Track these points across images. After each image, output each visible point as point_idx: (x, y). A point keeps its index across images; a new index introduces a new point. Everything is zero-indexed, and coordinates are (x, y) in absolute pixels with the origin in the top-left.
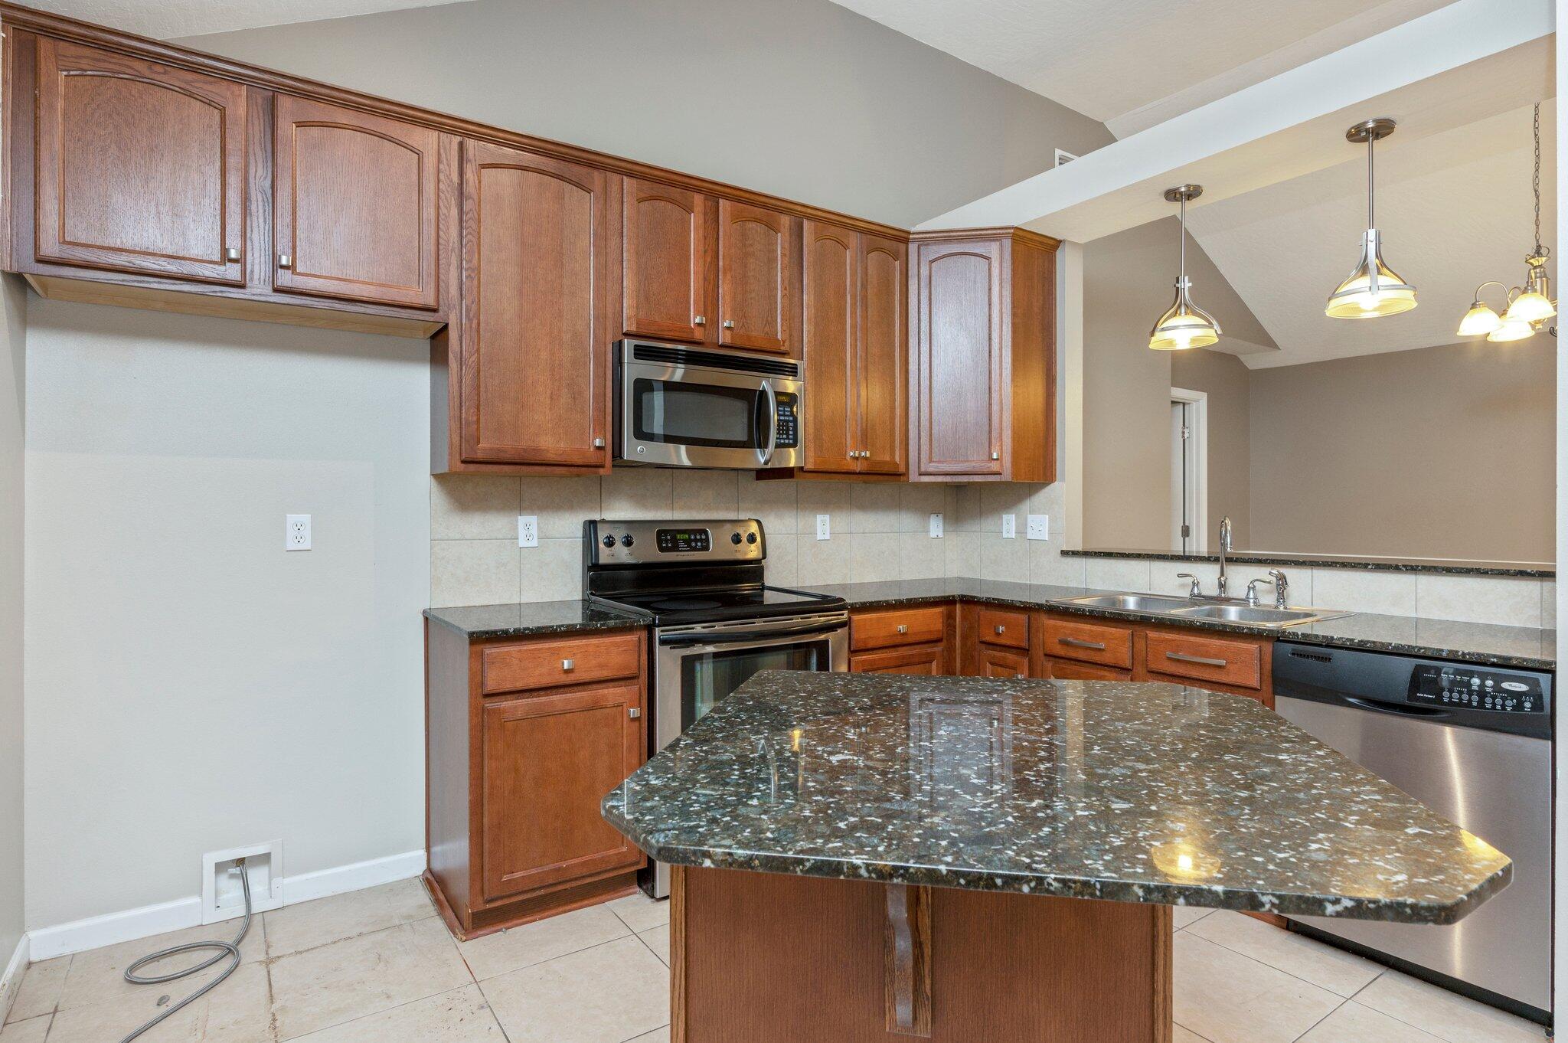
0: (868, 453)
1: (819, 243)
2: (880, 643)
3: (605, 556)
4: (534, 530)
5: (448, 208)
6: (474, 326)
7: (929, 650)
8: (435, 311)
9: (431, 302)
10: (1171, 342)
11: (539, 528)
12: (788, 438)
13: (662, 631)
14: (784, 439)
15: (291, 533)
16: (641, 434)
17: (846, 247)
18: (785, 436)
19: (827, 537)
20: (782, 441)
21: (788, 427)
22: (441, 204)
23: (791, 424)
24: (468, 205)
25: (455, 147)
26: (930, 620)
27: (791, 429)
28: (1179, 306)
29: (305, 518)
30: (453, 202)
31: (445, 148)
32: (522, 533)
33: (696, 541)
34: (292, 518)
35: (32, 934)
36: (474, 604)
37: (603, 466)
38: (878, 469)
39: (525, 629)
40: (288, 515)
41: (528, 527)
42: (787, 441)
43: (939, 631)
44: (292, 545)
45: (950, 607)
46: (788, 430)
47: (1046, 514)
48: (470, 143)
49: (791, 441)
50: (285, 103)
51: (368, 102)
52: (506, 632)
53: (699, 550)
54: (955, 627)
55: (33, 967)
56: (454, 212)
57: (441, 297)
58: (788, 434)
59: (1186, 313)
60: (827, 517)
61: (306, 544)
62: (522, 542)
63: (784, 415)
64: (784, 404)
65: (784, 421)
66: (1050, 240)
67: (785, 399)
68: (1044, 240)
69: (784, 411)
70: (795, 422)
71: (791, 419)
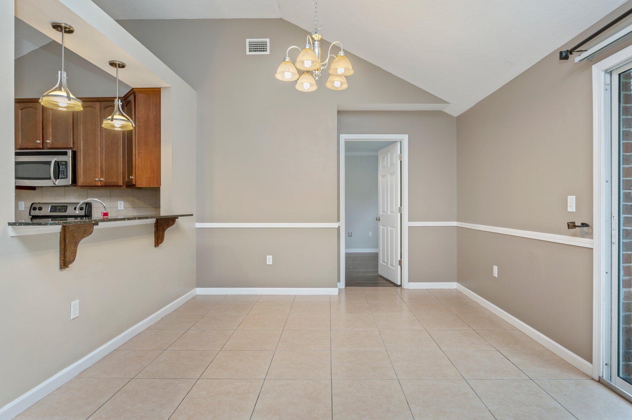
12: (64, 176)
17: (95, 108)
18: (63, 175)
19: (122, 209)
20: (62, 177)
21: (64, 172)
23: (65, 171)
33: (63, 209)
42: (64, 177)
46: (64, 173)
49: (65, 177)
53: (63, 212)
58: (64, 175)
60: (122, 202)
63: (63, 168)
64: (63, 165)
65: (63, 170)
66: (155, 89)
67: (64, 163)
68: (152, 90)
69: (63, 167)
70: (67, 170)
71: (65, 169)
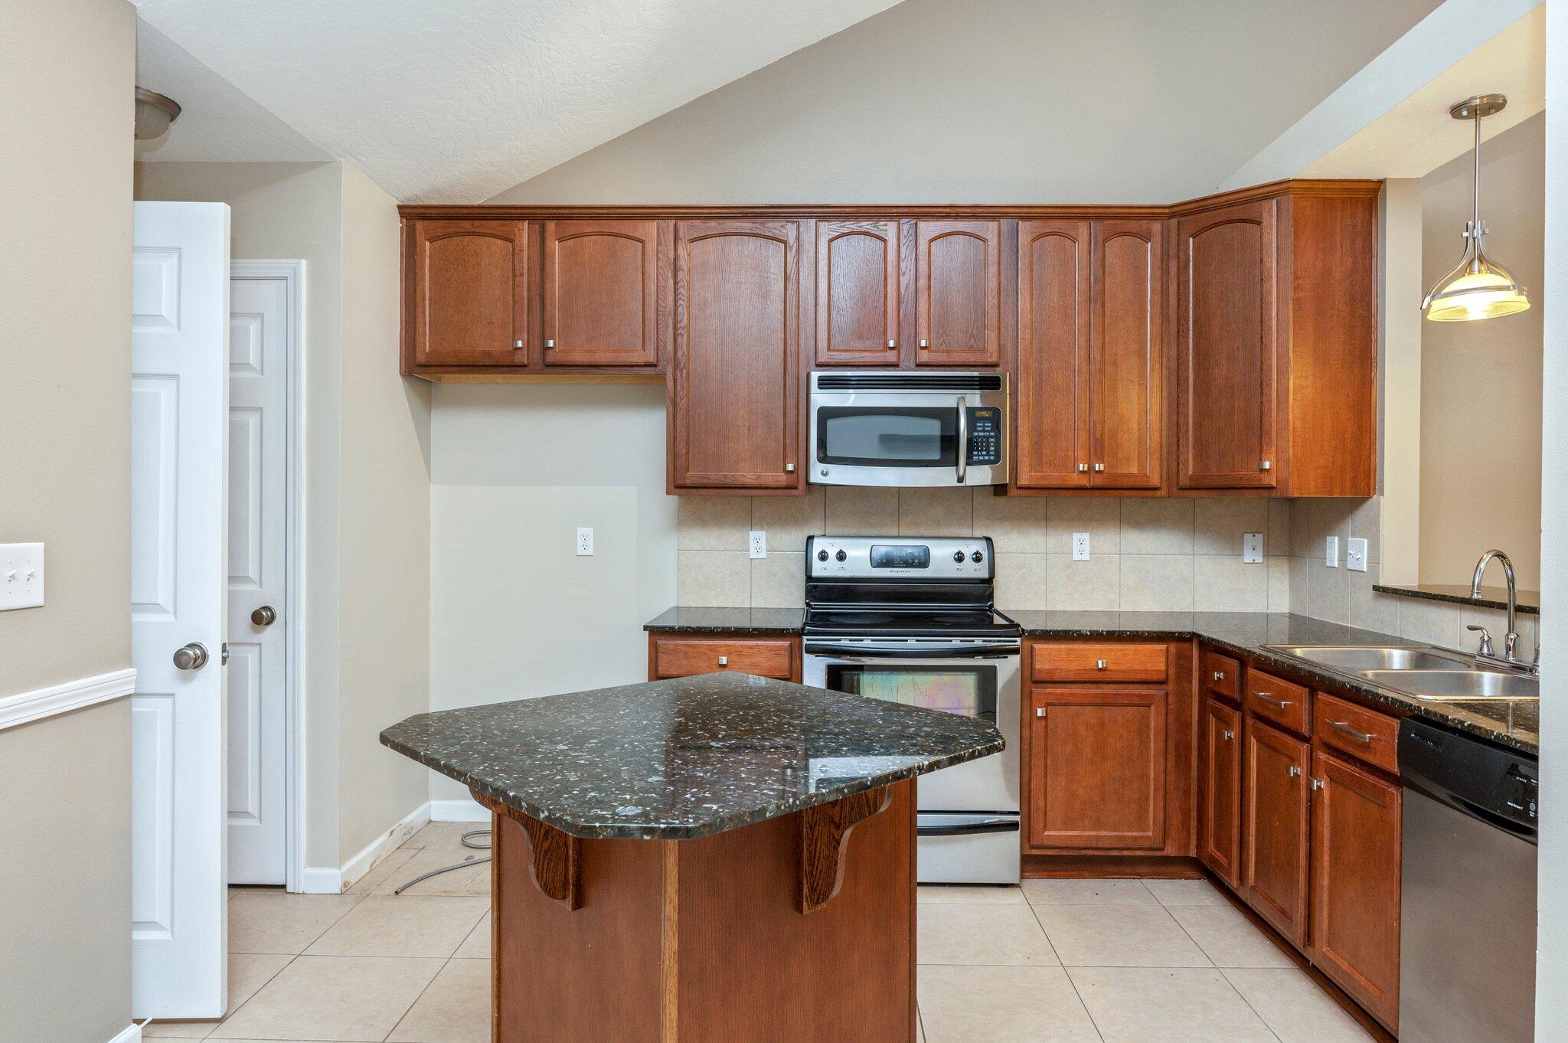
0: (1102, 465)
1: (1038, 243)
2: (1072, 677)
3: (819, 569)
4: (763, 544)
5: (666, 281)
6: (684, 376)
7: (1144, 692)
8: (655, 366)
9: (652, 359)
10: (1463, 311)
11: (767, 541)
12: (988, 455)
13: (808, 640)
14: (984, 455)
15: (580, 542)
16: (824, 458)
17: (1074, 240)
18: (984, 453)
19: (1086, 557)
20: (981, 458)
21: (988, 443)
22: (660, 278)
23: (992, 440)
24: (680, 275)
25: (671, 229)
26: (1153, 659)
27: (992, 444)
28: (1471, 263)
29: (590, 531)
30: (670, 274)
31: (664, 234)
32: (752, 545)
34: (581, 531)
35: (433, 803)
36: (711, 606)
37: (795, 488)
38: (1119, 483)
39: (688, 627)
40: (578, 529)
41: (758, 542)
42: (987, 458)
43: (1159, 671)
44: (580, 551)
45: (1186, 645)
46: (988, 446)
47: (1364, 538)
48: (682, 224)
49: (992, 458)
50: (551, 226)
51: (605, 211)
52: (672, 628)
53: (916, 567)
54: (1191, 670)
55: (432, 823)
56: (671, 282)
57: (660, 352)
58: (988, 451)
59: (1479, 271)
60: (1086, 536)
61: (590, 551)
62: (753, 555)
63: (984, 431)
64: (983, 419)
65: (984, 437)
66: (1358, 185)
67: (985, 414)
68: (1346, 186)
69: (984, 427)
70: (998, 438)
71: (992, 434)
